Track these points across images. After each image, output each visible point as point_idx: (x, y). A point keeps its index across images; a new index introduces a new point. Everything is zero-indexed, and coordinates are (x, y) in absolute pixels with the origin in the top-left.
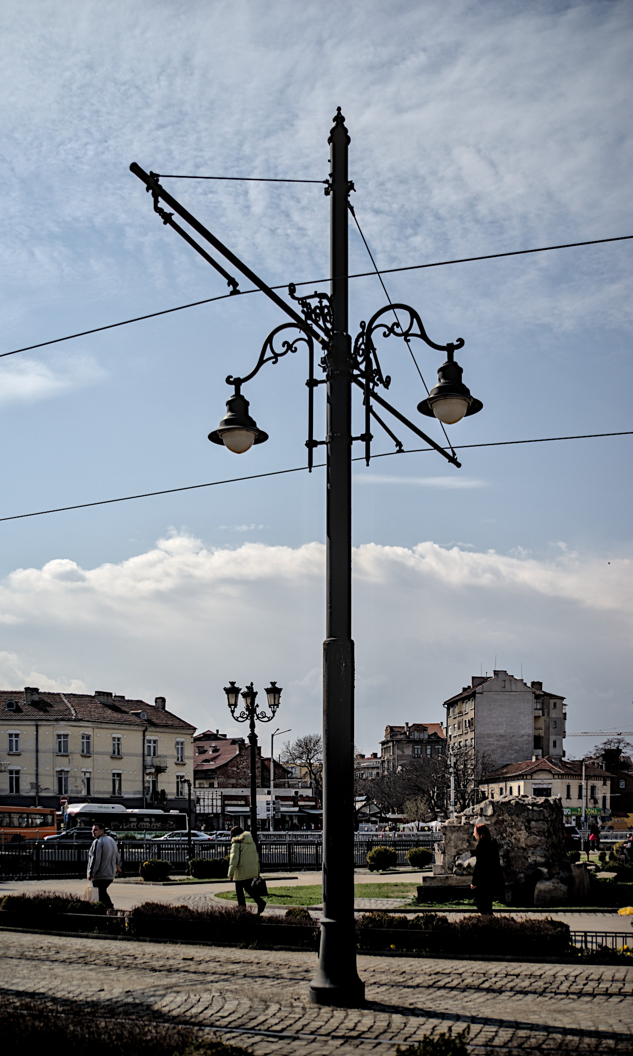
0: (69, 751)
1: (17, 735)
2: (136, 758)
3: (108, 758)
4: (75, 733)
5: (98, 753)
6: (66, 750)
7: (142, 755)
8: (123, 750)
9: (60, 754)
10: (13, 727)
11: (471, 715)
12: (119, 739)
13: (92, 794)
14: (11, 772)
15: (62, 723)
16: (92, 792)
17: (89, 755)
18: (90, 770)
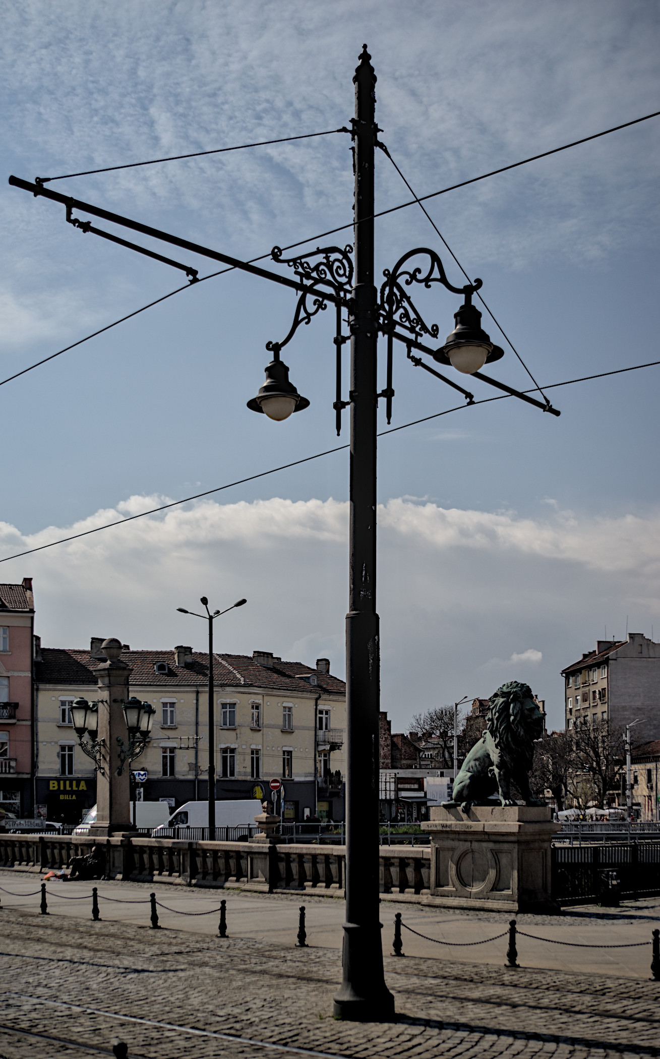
0: (236, 724)
1: (172, 704)
2: (307, 732)
3: (278, 732)
4: (243, 701)
5: (269, 726)
6: (232, 722)
7: (314, 729)
8: (295, 722)
9: (225, 727)
10: (168, 694)
11: (604, 684)
12: (290, 709)
13: (261, 777)
14: (165, 749)
15: (228, 689)
16: (260, 774)
17: (258, 728)
18: (260, 747)
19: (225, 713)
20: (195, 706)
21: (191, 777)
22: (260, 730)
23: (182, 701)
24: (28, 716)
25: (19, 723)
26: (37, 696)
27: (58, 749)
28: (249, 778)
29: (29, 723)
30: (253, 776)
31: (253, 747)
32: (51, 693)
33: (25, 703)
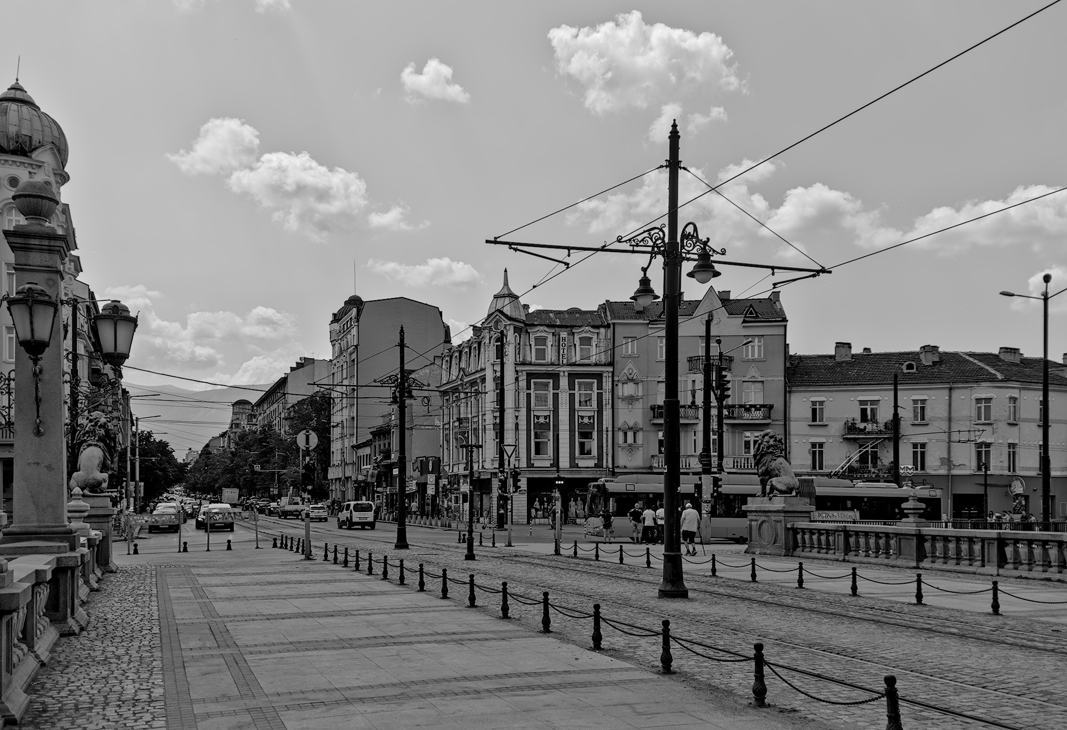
0: (992, 418)
1: (923, 401)
2: (1063, 425)
3: (1034, 426)
4: (1000, 395)
5: (1026, 421)
6: (988, 418)
8: (1052, 416)
9: (979, 422)
10: (918, 392)
13: (1017, 472)
14: (915, 446)
15: (984, 384)
16: (1017, 468)
17: (1015, 422)
18: (1016, 441)
19: (979, 408)
20: (947, 402)
21: (943, 472)
22: (1017, 424)
23: (933, 398)
24: (782, 418)
25: (773, 423)
26: (790, 398)
27: (810, 446)
28: (1006, 472)
29: (783, 423)
30: (1009, 471)
31: (1010, 441)
32: (802, 394)
33: (779, 405)
